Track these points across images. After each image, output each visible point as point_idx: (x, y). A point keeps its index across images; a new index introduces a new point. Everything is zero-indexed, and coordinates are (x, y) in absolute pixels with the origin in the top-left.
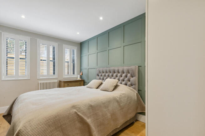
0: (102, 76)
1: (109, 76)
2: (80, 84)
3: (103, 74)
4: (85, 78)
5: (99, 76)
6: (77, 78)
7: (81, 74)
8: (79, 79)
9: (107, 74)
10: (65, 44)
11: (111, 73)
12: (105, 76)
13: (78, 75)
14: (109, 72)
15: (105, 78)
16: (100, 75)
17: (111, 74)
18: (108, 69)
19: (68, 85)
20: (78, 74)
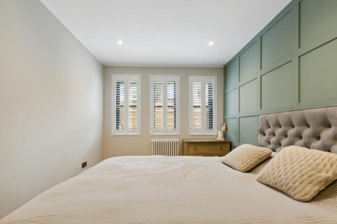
0: (274, 135)
1: (301, 137)
2: (221, 148)
3: (279, 131)
4: (232, 137)
5: (264, 134)
6: (217, 136)
7: (223, 128)
8: (220, 138)
9: (291, 132)
10: (191, 75)
11: (308, 126)
12: (286, 136)
13: (219, 131)
14: (300, 125)
15: (284, 141)
16: (267, 131)
17: (307, 132)
18: (295, 116)
19: (195, 149)
20: (219, 129)
